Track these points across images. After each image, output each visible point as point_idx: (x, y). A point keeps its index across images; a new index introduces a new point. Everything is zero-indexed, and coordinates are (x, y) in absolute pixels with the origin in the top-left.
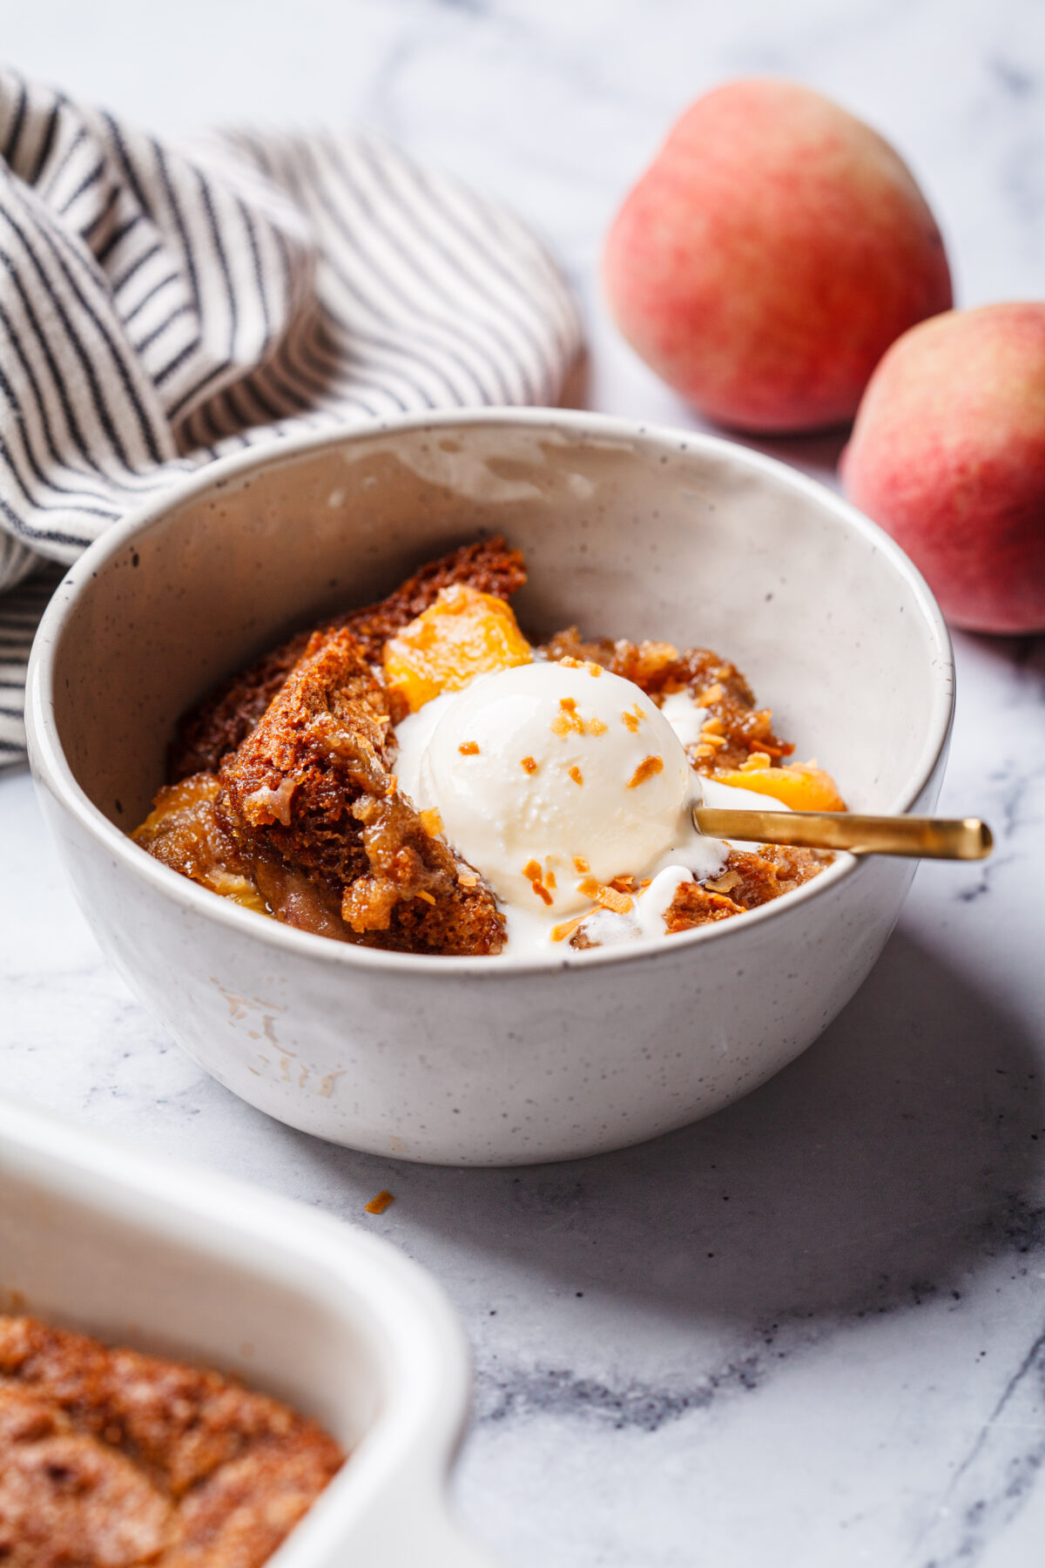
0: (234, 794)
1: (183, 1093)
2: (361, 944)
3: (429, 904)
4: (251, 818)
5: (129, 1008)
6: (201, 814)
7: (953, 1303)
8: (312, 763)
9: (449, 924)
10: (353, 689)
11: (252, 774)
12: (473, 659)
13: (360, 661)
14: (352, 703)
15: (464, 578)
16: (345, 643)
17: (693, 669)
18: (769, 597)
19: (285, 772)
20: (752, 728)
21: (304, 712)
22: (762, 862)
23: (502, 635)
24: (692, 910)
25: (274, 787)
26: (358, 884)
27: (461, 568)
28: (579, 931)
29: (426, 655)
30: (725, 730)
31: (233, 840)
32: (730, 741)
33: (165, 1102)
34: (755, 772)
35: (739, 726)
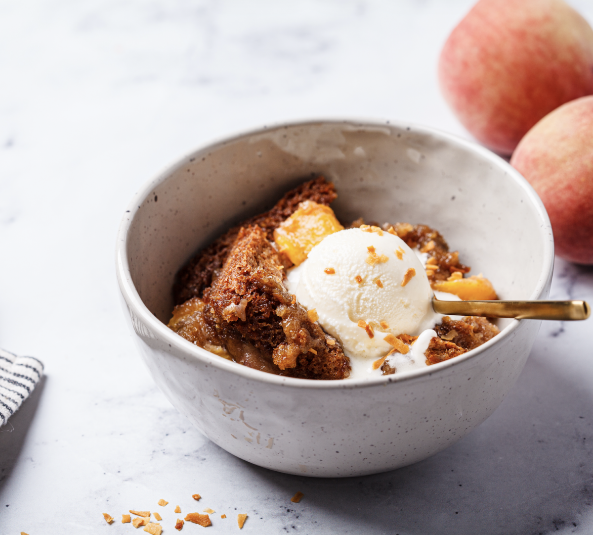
0: (217, 308)
1: (197, 451)
2: (282, 375)
3: (314, 354)
4: (226, 319)
5: (165, 412)
6: (198, 318)
7: (573, 528)
8: (254, 291)
9: (324, 363)
10: (266, 253)
11: (225, 298)
12: (318, 236)
13: (266, 240)
14: (266, 261)
15: (308, 197)
16: (258, 232)
17: (419, 234)
18: (453, 198)
19: (242, 296)
20: (450, 260)
21: (249, 267)
22: (466, 325)
23: (331, 224)
24: (437, 350)
25: (237, 303)
26: (281, 347)
27: (305, 192)
28: (385, 363)
29: (295, 235)
30: (437, 262)
31: (214, 329)
32: (441, 268)
33: (189, 455)
34: (456, 281)
35: (444, 260)
